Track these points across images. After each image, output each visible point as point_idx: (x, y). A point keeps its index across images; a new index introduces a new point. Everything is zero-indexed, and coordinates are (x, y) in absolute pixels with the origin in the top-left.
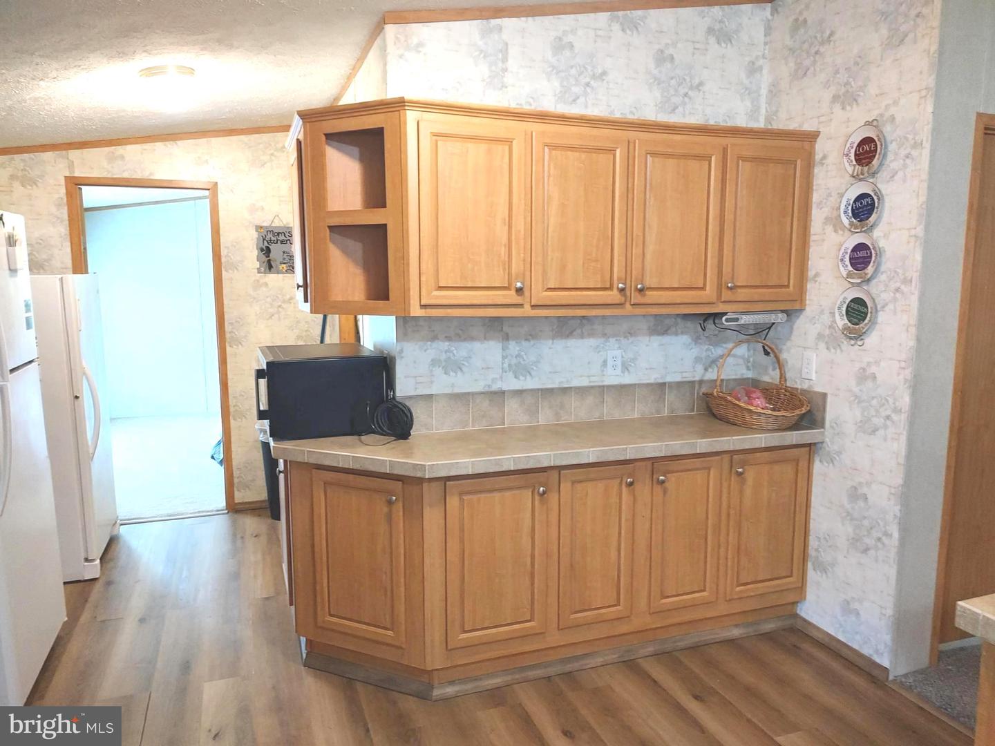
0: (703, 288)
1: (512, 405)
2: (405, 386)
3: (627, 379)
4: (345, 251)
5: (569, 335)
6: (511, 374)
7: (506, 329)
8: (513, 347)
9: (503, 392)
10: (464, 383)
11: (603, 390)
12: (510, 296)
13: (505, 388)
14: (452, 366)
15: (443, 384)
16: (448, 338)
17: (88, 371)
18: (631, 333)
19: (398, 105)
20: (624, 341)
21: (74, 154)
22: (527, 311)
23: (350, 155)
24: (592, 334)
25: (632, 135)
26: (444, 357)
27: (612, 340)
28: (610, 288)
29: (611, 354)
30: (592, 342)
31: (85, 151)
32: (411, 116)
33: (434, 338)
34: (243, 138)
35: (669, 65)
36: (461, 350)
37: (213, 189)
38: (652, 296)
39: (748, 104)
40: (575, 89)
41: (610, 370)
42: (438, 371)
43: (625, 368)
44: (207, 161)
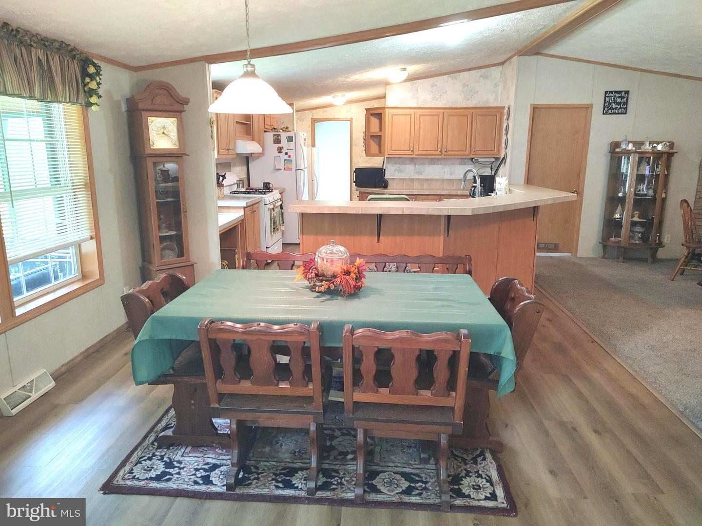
0: (465, 151)
1: (416, 183)
2: (387, 176)
3: (451, 178)
4: (374, 142)
5: (434, 164)
6: (416, 174)
7: (415, 161)
8: (417, 167)
9: (414, 179)
10: (403, 176)
11: (443, 180)
12: (410, 152)
13: (414, 178)
14: (400, 171)
15: (397, 175)
16: (399, 164)
17: (316, 174)
18: (453, 164)
19: (384, 108)
20: (451, 166)
21: (314, 111)
22: (414, 156)
23: (377, 118)
24: (441, 164)
25: (444, 111)
26: (398, 168)
27: (447, 166)
28: (437, 151)
29: (446, 170)
30: (440, 166)
31: (317, 110)
32: (387, 110)
33: (396, 164)
34: (361, 103)
35: (466, 87)
36: (403, 167)
37: (351, 120)
38: (449, 153)
39: (494, 96)
40: (438, 97)
41: (446, 174)
42: (396, 172)
43: (451, 174)
44: (350, 111)
